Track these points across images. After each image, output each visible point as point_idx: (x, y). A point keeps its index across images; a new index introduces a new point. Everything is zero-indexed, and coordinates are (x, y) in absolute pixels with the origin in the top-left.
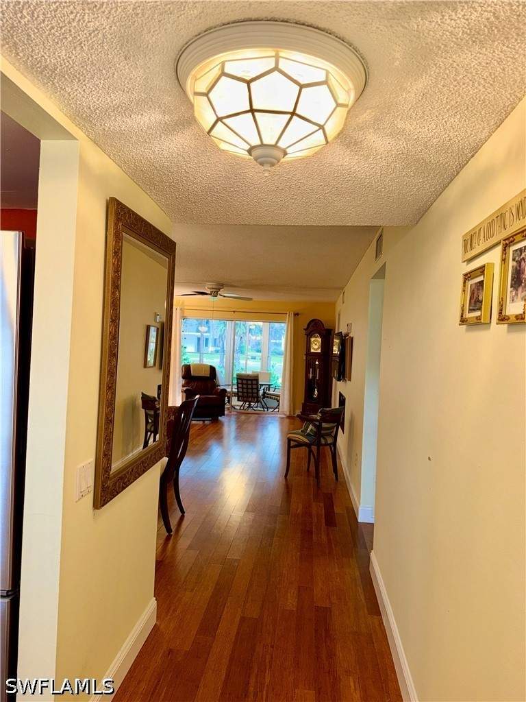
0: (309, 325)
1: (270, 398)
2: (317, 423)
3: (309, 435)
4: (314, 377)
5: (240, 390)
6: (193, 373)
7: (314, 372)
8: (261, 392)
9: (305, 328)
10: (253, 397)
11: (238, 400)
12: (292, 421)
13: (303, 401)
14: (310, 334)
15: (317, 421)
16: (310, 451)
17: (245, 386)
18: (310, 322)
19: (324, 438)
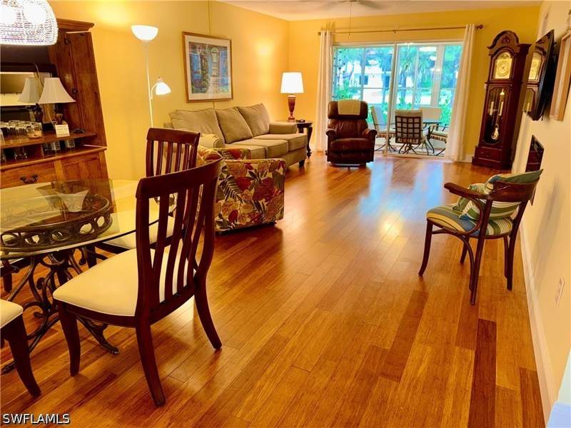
0: (496, 40)
1: (437, 138)
2: (484, 201)
3: (465, 218)
4: (496, 113)
5: (399, 130)
6: (340, 112)
7: (497, 106)
8: (425, 133)
9: (490, 44)
10: (414, 138)
11: (396, 141)
12: (460, 168)
13: (477, 144)
14: (495, 54)
15: (484, 197)
16: (467, 248)
17: (405, 125)
18: (499, 36)
19: (494, 225)
